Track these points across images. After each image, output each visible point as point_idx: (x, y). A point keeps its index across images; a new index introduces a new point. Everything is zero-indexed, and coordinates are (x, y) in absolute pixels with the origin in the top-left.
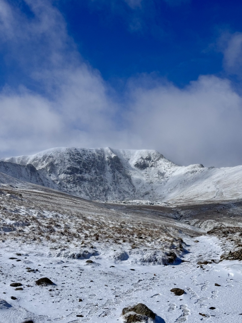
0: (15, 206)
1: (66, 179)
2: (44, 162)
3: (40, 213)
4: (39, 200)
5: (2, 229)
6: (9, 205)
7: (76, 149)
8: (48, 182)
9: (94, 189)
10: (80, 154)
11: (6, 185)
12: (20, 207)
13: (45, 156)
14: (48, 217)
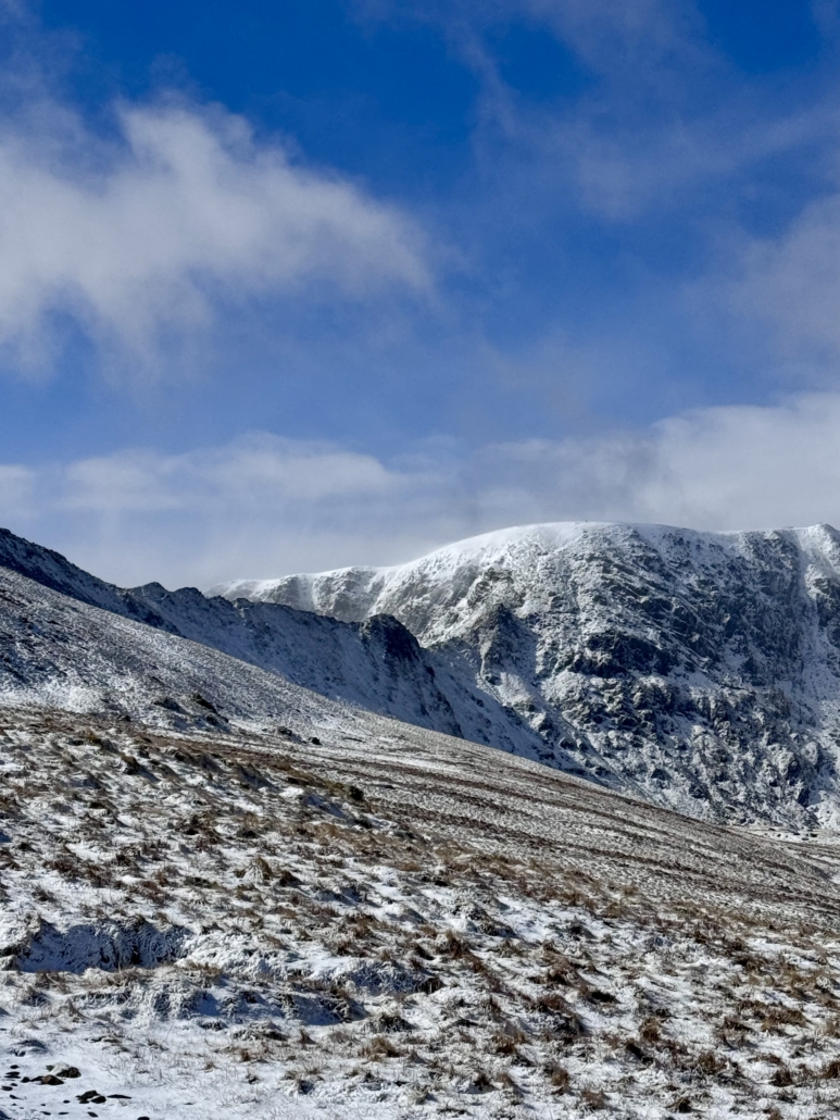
0: (340, 865)
1: (581, 699)
2: (463, 603)
3: (484, 912)
4: (435, 814)
5: (286, 1009)
6: (309, 855)
7: (636, 535)
8: (481, 716)
9: (740, 757)
10: (659, 560)
11: (260, 726)
12: (367, 869)
13: (467, 573)
14: (531, 937)
